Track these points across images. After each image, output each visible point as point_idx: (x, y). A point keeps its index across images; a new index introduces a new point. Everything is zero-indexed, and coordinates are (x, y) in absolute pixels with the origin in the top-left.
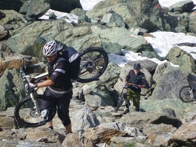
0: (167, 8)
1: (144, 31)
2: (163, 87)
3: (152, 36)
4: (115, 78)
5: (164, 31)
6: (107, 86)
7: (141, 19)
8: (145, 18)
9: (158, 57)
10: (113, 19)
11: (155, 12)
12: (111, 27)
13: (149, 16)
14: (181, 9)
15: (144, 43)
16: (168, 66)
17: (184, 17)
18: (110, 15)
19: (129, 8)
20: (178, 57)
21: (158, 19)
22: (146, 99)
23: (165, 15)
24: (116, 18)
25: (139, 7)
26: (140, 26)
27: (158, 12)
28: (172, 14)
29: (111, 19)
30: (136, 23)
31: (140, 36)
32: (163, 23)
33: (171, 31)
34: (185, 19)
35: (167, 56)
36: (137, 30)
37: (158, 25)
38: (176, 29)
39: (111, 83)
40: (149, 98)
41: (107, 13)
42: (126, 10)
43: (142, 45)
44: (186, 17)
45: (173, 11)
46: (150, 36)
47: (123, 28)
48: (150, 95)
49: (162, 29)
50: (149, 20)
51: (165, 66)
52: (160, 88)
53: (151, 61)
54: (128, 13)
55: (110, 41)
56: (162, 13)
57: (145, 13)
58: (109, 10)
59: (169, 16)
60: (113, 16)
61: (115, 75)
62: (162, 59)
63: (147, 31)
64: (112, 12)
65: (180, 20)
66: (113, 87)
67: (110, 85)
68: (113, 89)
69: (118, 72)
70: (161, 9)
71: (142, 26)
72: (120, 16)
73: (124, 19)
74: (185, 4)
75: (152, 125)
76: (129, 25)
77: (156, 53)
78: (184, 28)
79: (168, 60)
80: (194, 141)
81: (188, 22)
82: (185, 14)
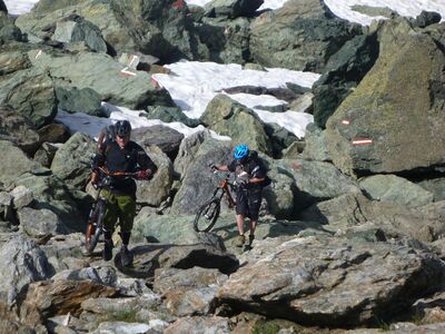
0: (200, 9)
1: (150, 60)
2: (196, 186)
3: (169, 72)
5: (194, 60)
6: (70, 186)
7: (144, 34)
8: (153, 30)
9: (184, 119)
10: (79, 35)
11: (174, 19)
12: (74, 53)
13: (161, 27)
14: (231, 11)
15: (153, 88)
16: (207, 139)
17: (238, 28)
18: (71, 25)
19: (115, 9)
20: (226, 118)
21: (181, 33)
22: (160, 213)
23: (196, 24)
24: (86, 32)
25: (136, 7)
26: (142, 51)
27: (180, 17)
28: (212, 22)
29: (73, 34)
30: (131, 43)
31: (142, 72)
32: (193, 42)
33: (211, 60)
34: (241, 33)
35: (205, 116)
36: (136, 59)
37: (181, 48)
38: (222, 55)
39: (78, 180)
40: (165, 212)
41: (66, 20)
42: (108, 12)
43: (148, 93)
44: (242, 27)
45: (213, 14)
46: (164, 71)
47: (103, 54)
48: (169, 204)
49: (191, 55)
50: (160, 35)
51: (201, 138)
52: (191, 189)
53: (168, 128)
54: (113, 20)
55: (73, 84)
56: (190, 18)
57: (151, 19)
58: (69, 12)
59: (206, 25)
60: (79, 26)
62: (193, 124)
63: (157, 60)
64: (75, 18)
65: (230, 35)
66: (84, 190)
67: (76, 186)
68: (85, 194)
70: (188, 11)
71: (146, 50)
72: (95, 28)
73: (104, 34)
75: (173, 270)
76: (117, 47)
77: (179, 110)
78: (238, 52)
79: (206, 126)
80: (266, 299)
81: (248, 39)
82: (241, 21)
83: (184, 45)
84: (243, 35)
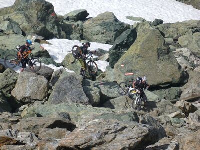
0: (62, 17)
1: (41, 38)
2: (59, 92)
3: (49, 43)
4: (12, 84)
5: (60, 38)
6: (4, 92)
7: (38, 27)
8: (42, 26)
9: (55, 64)
10: (10, 27)
11: (51, 21)
12: (8, 35)
13: (45, 24)
14: (76, 18)
15: (41, 50)
16: (64, 72)
17: (78, 25)
18: (7, 23)
19: (26, 16)
20: (73, 63)
21: (54, 27)
22: (43, 104)
23: (60, 23)
24: (14, 26)
25: (35, 16)
26: (37, 34)
27: (54, 20)
28: (67, 23)
29: (8, 26)
30: (33, 31)
31: (37, 43)
32: (59, 31)
33: (67, 38)
34: (79, 28)
35: (63, 62)
36: (34, 38)
37: (54, 33)
38: (71, 36)
39: (8, 89)
40: (45, 103)
41: (5, 21)
42: (23, 18)
43: (39, 52)
44: (80, 25)
45: (68, 19)
46: (47, 43)
47: (20, 35)
48: (47, 100)
49: (58, 37)
50: (45, 28)
51: (61, 72)
52: (57, 94)
53: (47, 67)
54: (25, 21)
55: (7, 48)
56: (58, 21)
57: (41, 21)
58: (6, 17)
59: (65, 24)
60: (10, 23)
61: (13, 82)
62: (58, 66)
63: (43, 38)
64: (9, 20)
65: (75, 28)
66: (10, 93)
67: (7, 92)
68: (11, 95)
69: (15, 78)
70: (57, 18)
71: (39, 34)
72: (17, 24)
73: (21, 27)
74: (79, 14)
75: (47, 129)
76: (27, 32)
77: (53, 59)
78: (78, 36)
79: (64, 66)
81: (83, 30)
82: (80, 23)
83: (55, 32)
84: (80, 28)
